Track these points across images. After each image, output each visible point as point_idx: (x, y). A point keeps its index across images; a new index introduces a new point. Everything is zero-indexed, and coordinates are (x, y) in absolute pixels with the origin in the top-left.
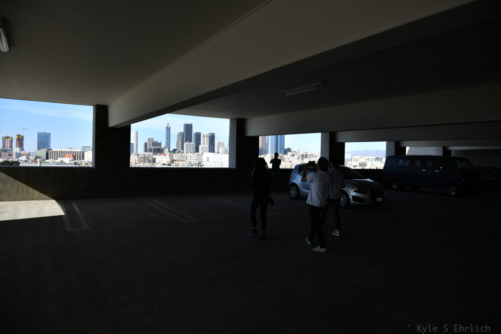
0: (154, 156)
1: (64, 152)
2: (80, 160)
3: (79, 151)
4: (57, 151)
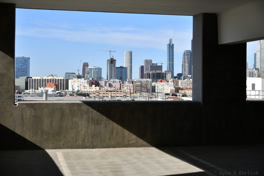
0: (153, 84)
1: (45, 80)
2: (63, 89)
3: (62, 78)
4: (38, 80)
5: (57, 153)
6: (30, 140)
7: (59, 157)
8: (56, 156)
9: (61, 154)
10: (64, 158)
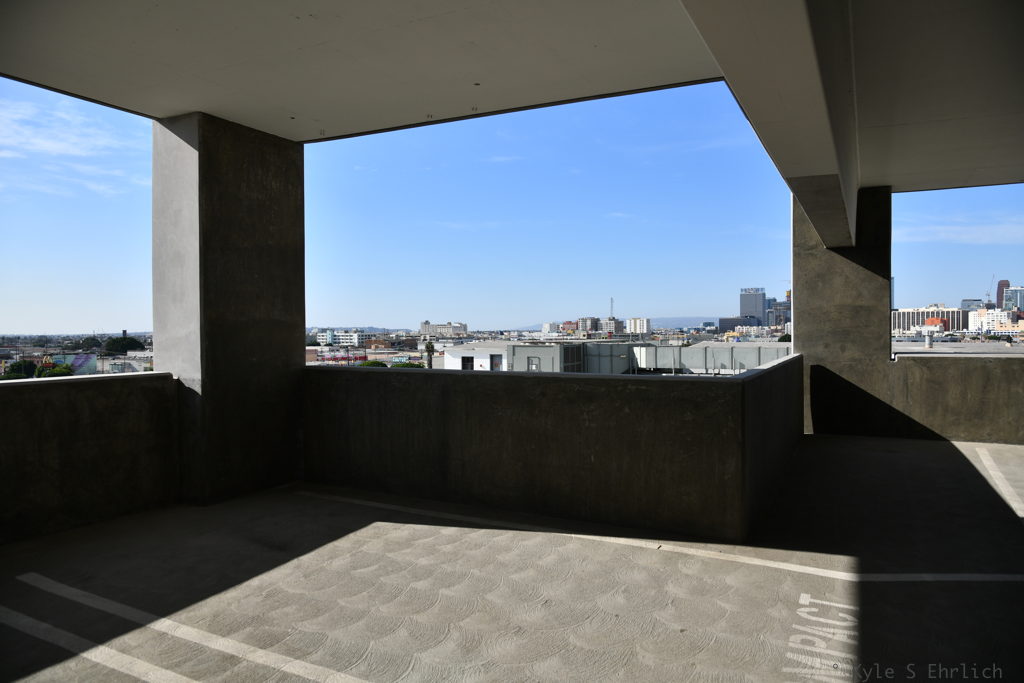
1: (923, 313)
2: (958, 329)
3: (956, 309)
4: (909, 313)
5: (977, 449)
6: (921, 422)
7: (981, 457)
8: (978, 456)
9: (986, 453)
10: (995, 461)
